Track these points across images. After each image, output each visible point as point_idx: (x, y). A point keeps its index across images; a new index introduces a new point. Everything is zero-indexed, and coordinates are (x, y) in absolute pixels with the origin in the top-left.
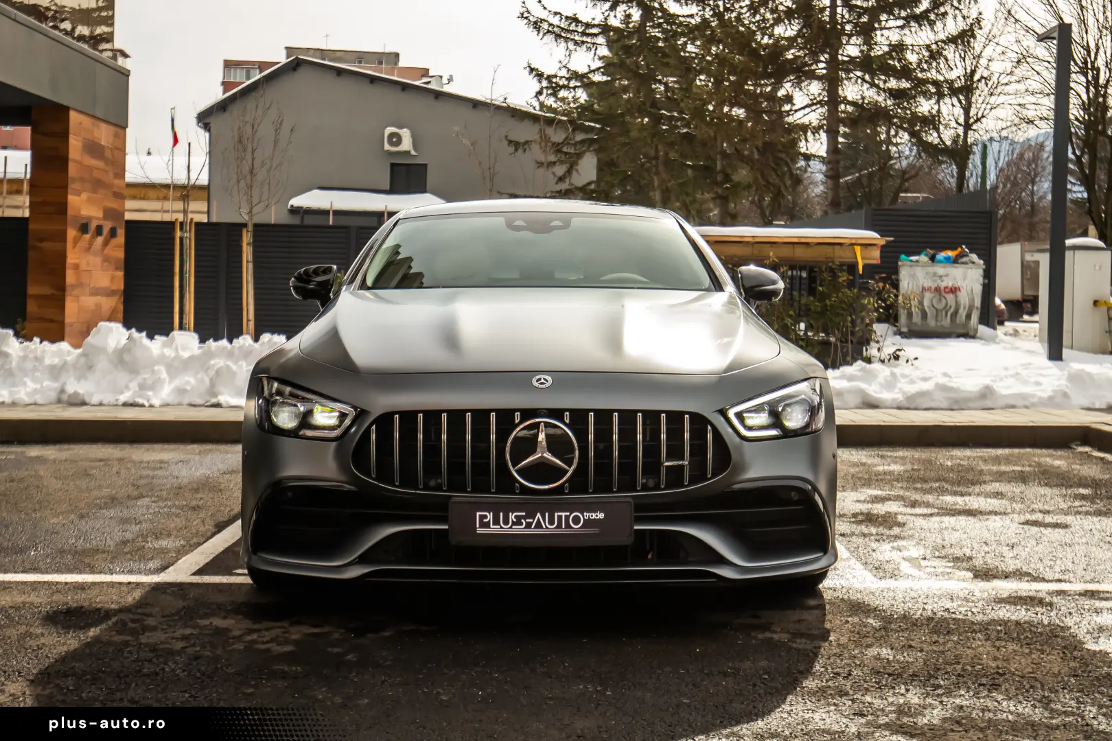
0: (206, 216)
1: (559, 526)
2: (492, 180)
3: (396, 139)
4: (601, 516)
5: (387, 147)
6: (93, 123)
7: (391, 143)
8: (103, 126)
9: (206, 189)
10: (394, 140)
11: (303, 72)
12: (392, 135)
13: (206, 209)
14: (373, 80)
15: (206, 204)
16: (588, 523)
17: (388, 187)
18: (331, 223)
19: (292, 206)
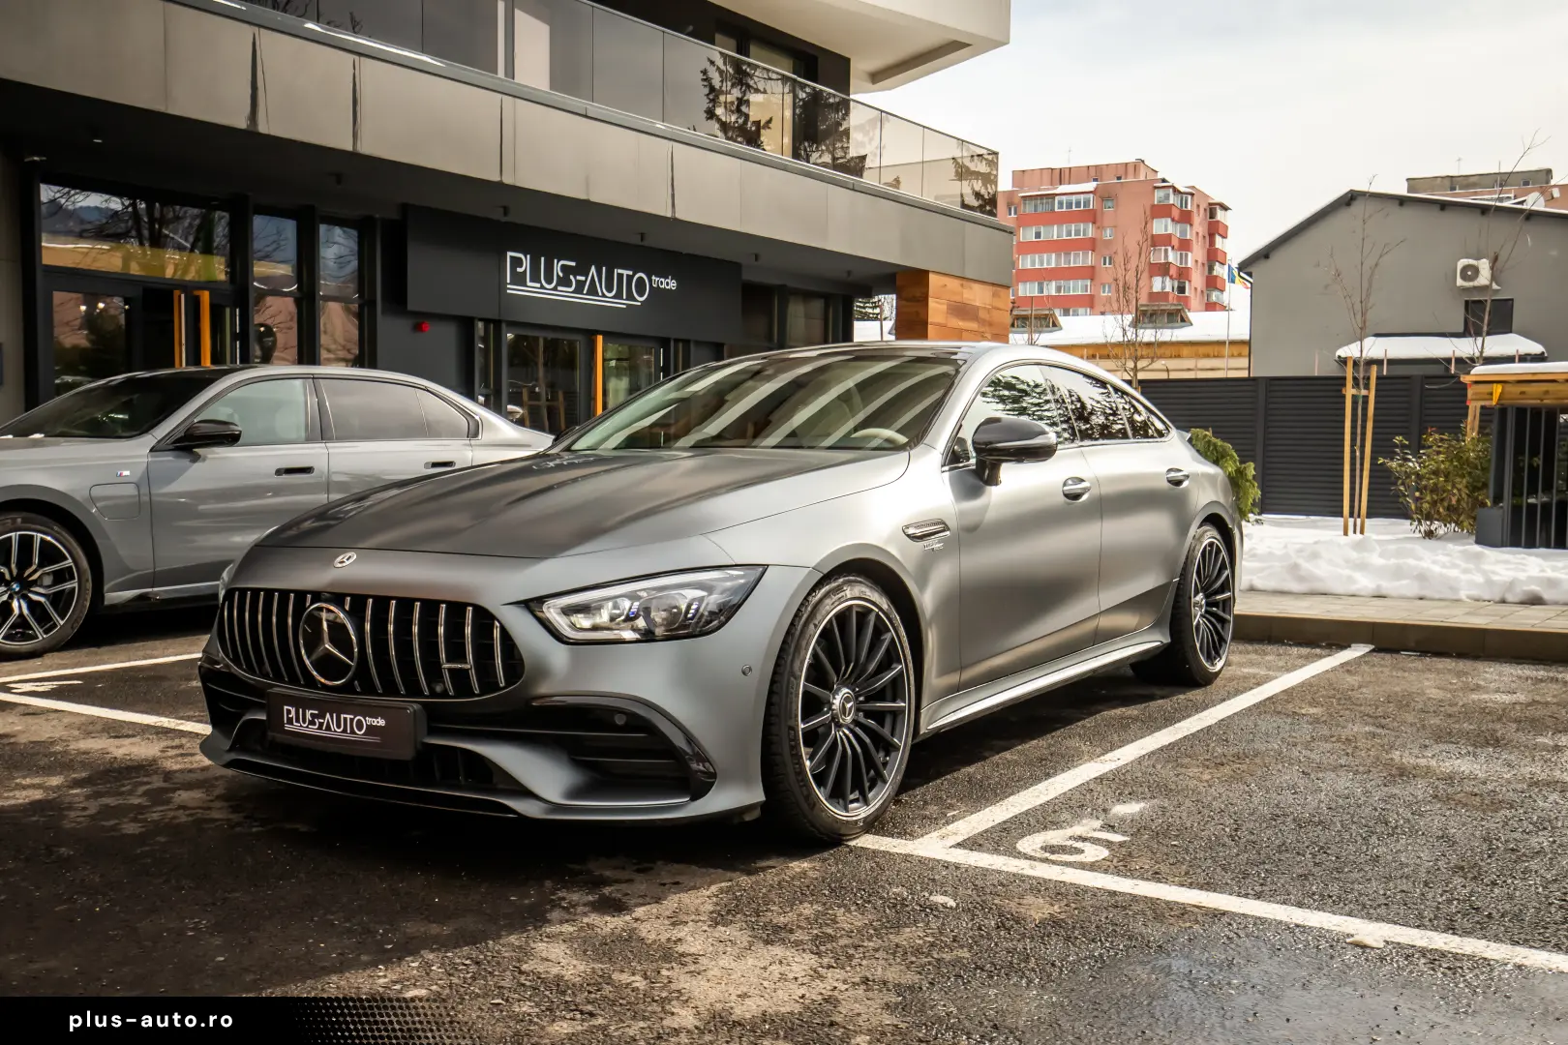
0: (1247, 372)
1: (345, 731)
2: (1363, 314)
3: (1470, 272)
4: (381, 722)
5: (1460, 282)
6: (962, 285)
7: (1464, 277)
8: (976, 287)
9: (1248, 343)
10: (1469, 273)
11: (1357, 207)
12: (1465, 268)
13: (1247, 366)
14: (1444, 206)
15: (1247, 360)
16: (371, 730)
17: (1461, 329)
18: (1385, 373)
19: (1339, 357)
